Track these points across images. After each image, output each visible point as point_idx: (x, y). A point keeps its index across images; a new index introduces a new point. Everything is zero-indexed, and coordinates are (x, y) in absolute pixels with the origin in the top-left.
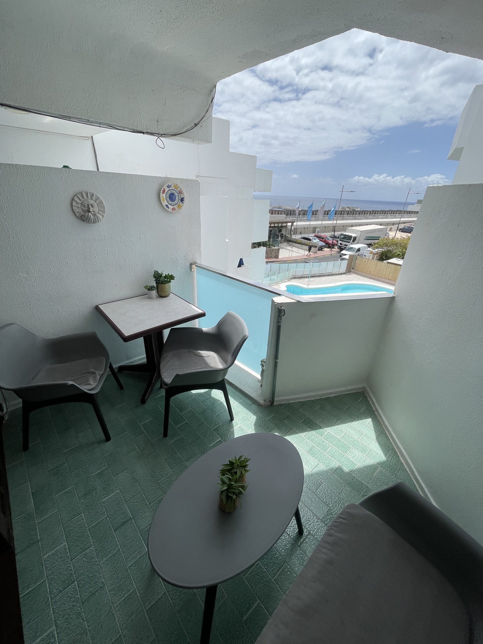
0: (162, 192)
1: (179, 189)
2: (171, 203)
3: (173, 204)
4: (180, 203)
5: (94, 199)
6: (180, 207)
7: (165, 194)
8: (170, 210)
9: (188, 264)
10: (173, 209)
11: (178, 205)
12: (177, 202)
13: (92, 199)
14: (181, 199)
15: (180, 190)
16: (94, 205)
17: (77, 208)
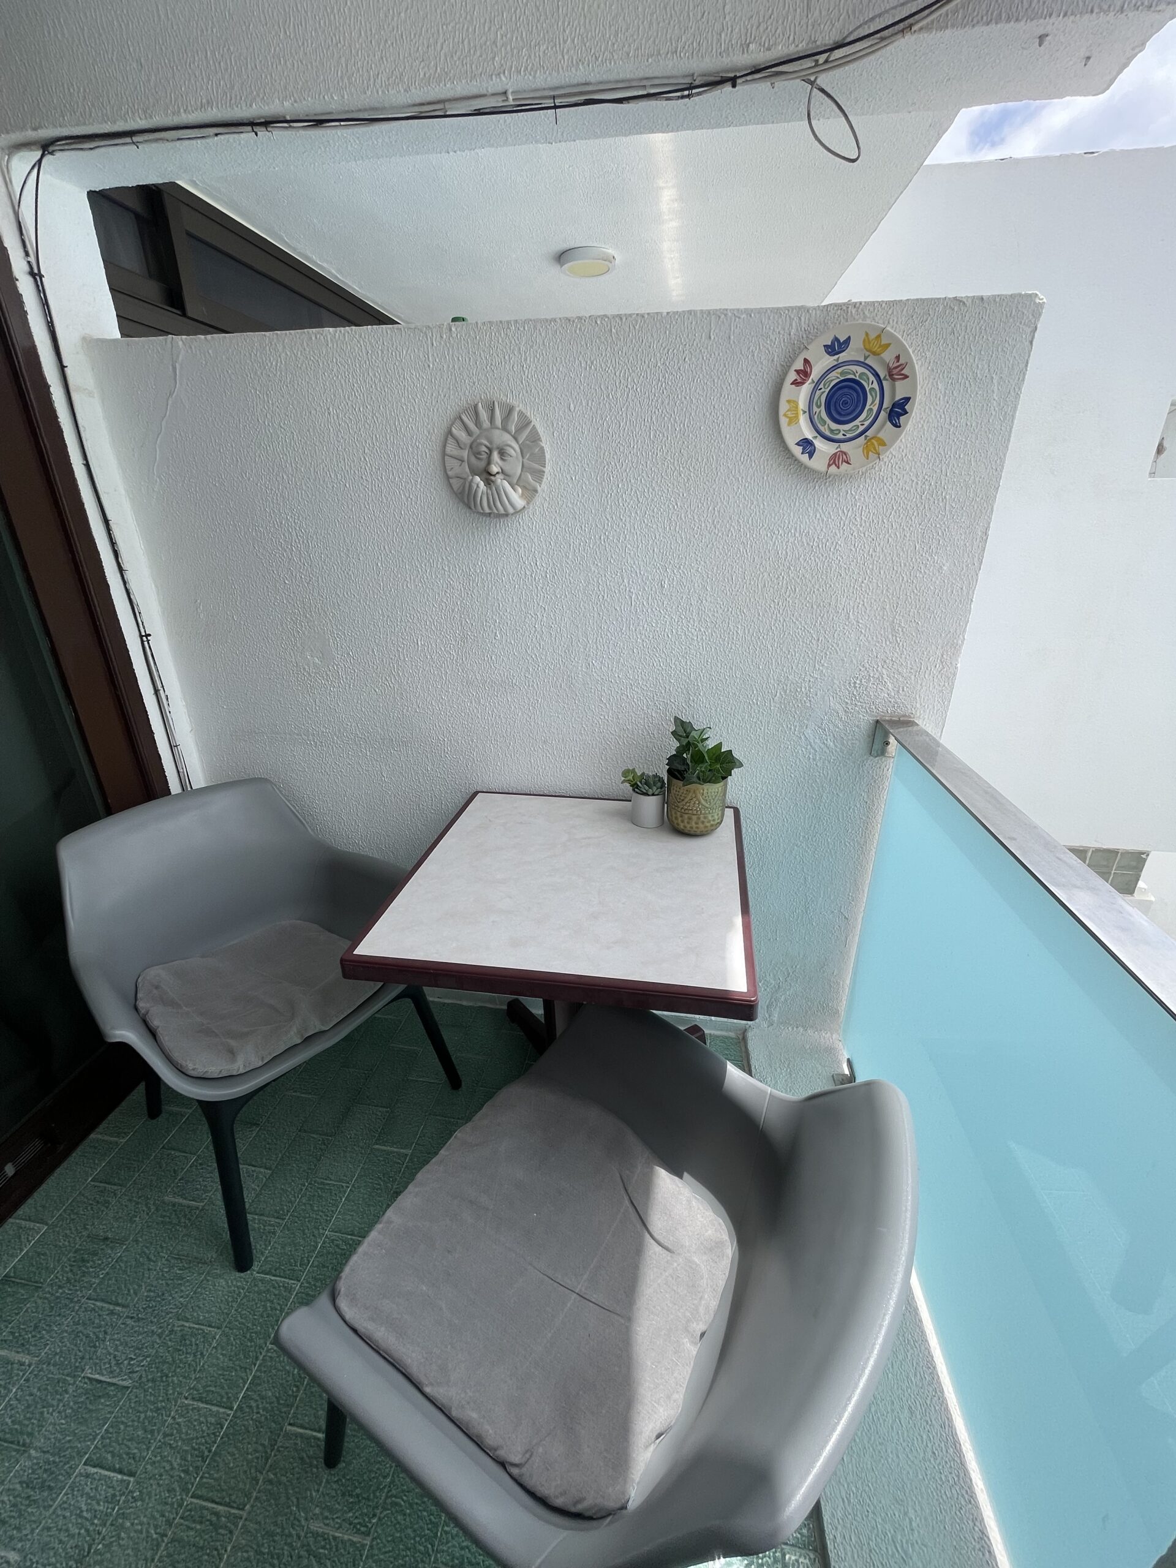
0: (792, 376)
1: (888, 356)
2: (832, 431)
3: (840, 436)
4: (883, 425)
5: (513, 428)
6: (875, 448)
7: (806, 388)
8: (818, 463)
9: (865, 720)
10: (836, 460)
11: (869, 440)
12: (867, 423)
13: (505, 429)
14: (894, 405)
15: (898, 358)
16: (508, 448)
17: (456, 463)
